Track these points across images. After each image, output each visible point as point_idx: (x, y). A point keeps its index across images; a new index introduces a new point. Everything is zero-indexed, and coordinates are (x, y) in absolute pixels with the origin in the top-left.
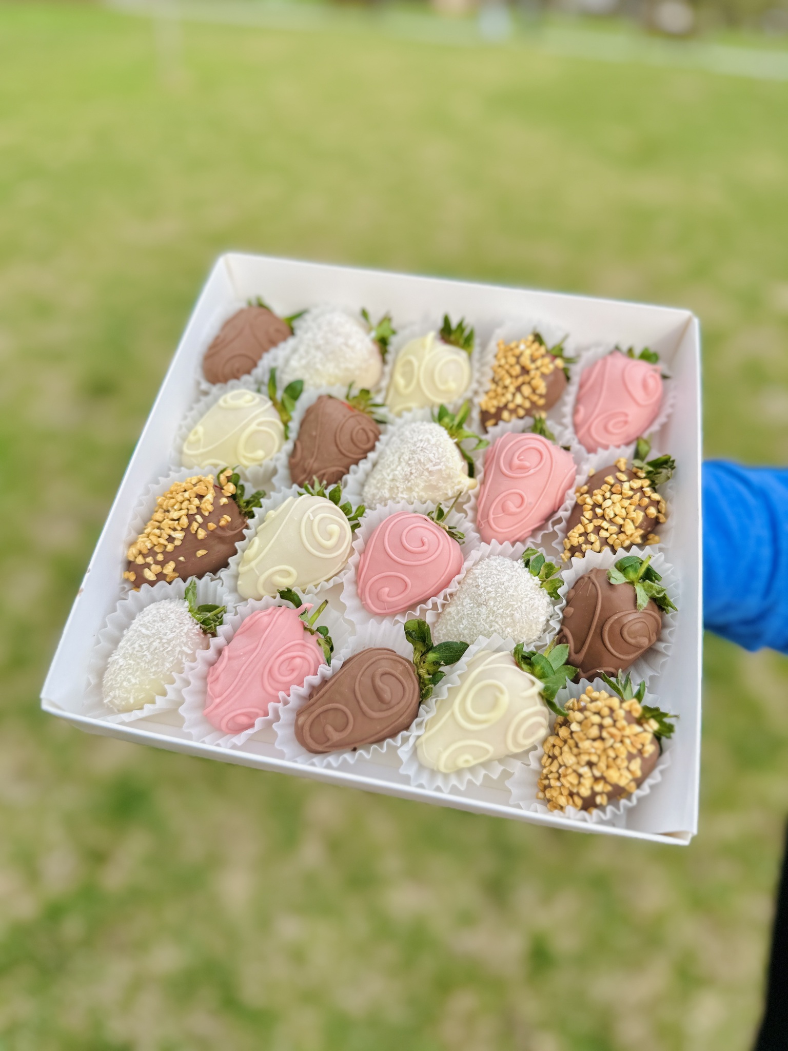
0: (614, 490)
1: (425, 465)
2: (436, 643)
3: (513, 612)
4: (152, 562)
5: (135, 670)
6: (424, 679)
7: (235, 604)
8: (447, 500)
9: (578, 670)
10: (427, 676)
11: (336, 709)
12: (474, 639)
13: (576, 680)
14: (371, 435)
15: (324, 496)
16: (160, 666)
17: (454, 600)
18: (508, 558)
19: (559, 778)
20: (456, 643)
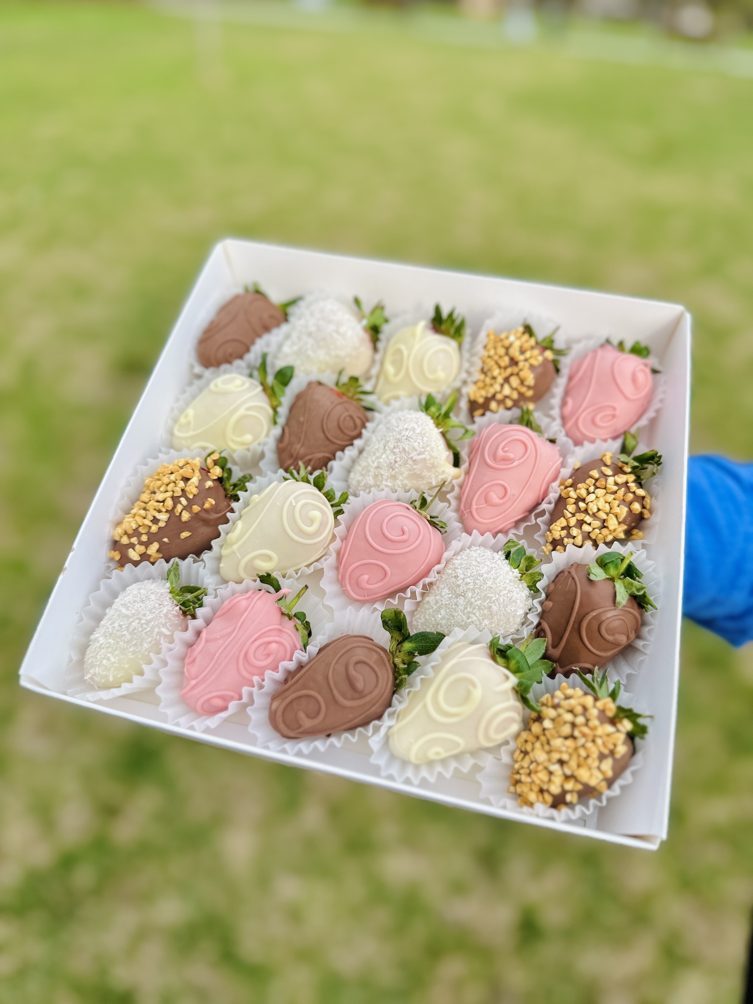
0: (598, 484)
1: (409, 454)
2: (412, 634)
3: (491, 605)
4: (136, 543)
5: (114, 648)
6: (398, 668)
7: (216, 586)
8: (431, 489)
9: (555, 665)
10: (402, 666)
11: (309, 696)
12: (451, 630)
13: (552, 675)
14: (358, 422)
15: (308, 482)
16: (139, 646)
17: (433, 589)
18: (488, 549)
19: (529, 774)
20: (433, 634)
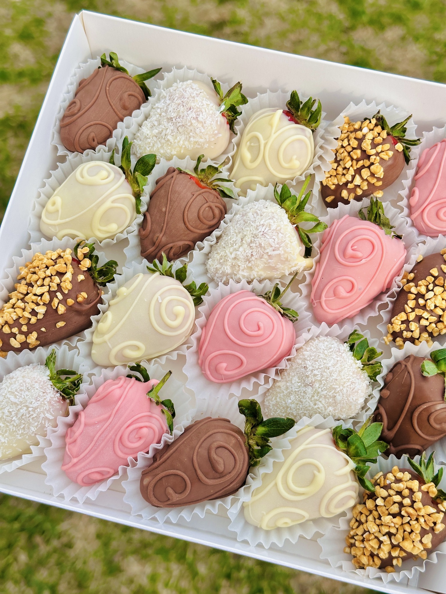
0: (437, 282)
1: (265, 249)
2: (264, 420)
3: (336, 395)
4: (17, 332)
6: (253, 449)
9: (389, 446)
10: (256, 447)
11: (176, 475)
13: (386, 455)
14: (217, 213)
15: (171, 275)
16: (26, 430)
17: (284, 375)
18: (334, 339)
19: (363, 541)
20: (283, 419)
